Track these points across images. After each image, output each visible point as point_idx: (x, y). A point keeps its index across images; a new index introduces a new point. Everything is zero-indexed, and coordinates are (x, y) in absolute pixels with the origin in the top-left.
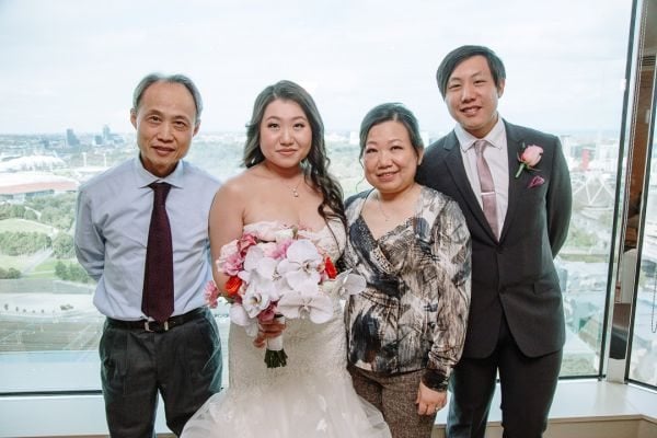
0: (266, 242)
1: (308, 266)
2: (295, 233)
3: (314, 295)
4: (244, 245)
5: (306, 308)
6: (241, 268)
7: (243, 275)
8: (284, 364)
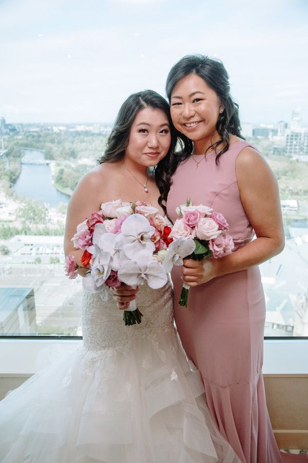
0: (111, 219)
1: (142, 238)
2: (134, 208)
3: (149, 264)
4: (92, 223)
5: (143, 276)
6: (90, 243)
7: (91, 250)
8: (139, 321)
